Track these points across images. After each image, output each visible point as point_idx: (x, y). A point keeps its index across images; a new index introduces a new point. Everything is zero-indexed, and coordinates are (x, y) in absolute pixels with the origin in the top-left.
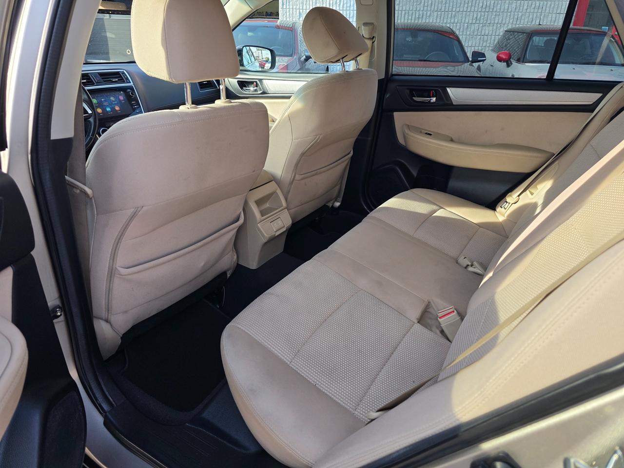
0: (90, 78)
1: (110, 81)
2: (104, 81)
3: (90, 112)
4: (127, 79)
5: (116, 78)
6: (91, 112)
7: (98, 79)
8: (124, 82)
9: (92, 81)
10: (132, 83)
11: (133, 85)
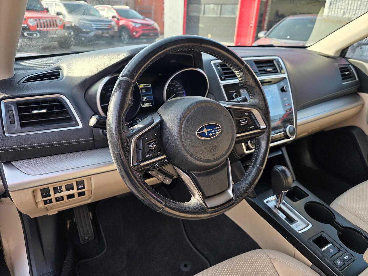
1: (264, 70)
3: (263, 126)
4: (282, 68)
6: (265, 127)
7: (254, 68)
8: (277, 73)
10: (286, 75)
11: (287, 77)
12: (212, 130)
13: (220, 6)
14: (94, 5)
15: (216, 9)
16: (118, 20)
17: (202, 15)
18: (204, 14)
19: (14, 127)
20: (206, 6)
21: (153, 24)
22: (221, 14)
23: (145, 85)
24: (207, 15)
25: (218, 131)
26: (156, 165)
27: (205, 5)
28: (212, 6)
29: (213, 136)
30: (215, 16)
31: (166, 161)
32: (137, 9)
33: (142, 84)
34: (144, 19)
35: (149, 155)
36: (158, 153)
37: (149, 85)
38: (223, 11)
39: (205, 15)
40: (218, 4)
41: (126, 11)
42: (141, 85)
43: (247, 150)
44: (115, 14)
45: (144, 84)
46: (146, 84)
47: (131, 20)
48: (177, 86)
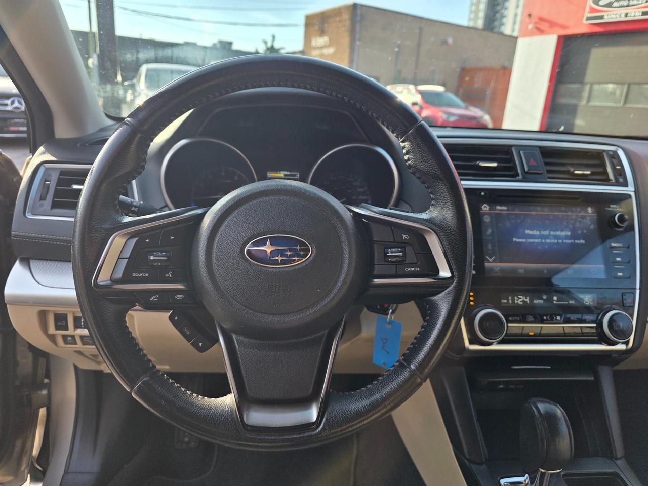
0: (512, 160)
1: (568, 172)
2: (549, 172)
3: (445, 273)
4: (621, 173)
5: (587, 166)
6: (448, 275)
7: (533, 163)
8: (606, 181)
9: (515, 168)
10: (630, 190)
11: (633, 194)
12: (286, 250)
13: (626, 87)
14: (388, 85)
15: (618, 92)
16: (421, 108)
17: (584, 102)
18: (589, 100)
19: (42, 205)
20: (596, 87)
21: (482, 117)
22: (625, 102)
23: (288, 173)
24: (595, 103)
25: (299, 256)
26: (153, 298)
27: (592, 84)
28: (611, 86)
29: (283, 262)
30: (611, 104)
31: (181, 296)
32: (461, 91)
33: (282, 172)
34: (466, 108)
35: (141, 275)
36: (167, 275)
37: (295, 175)
38: (631, 96)
39: (592, 104)
40: (622, 84)
41: (437, 95)
42: (280, 173)
43: (471, 343)
44: (418, 98)
45: (287, 171)
46: (290, 172)
47: (445, 109)
48: (355, 184)
